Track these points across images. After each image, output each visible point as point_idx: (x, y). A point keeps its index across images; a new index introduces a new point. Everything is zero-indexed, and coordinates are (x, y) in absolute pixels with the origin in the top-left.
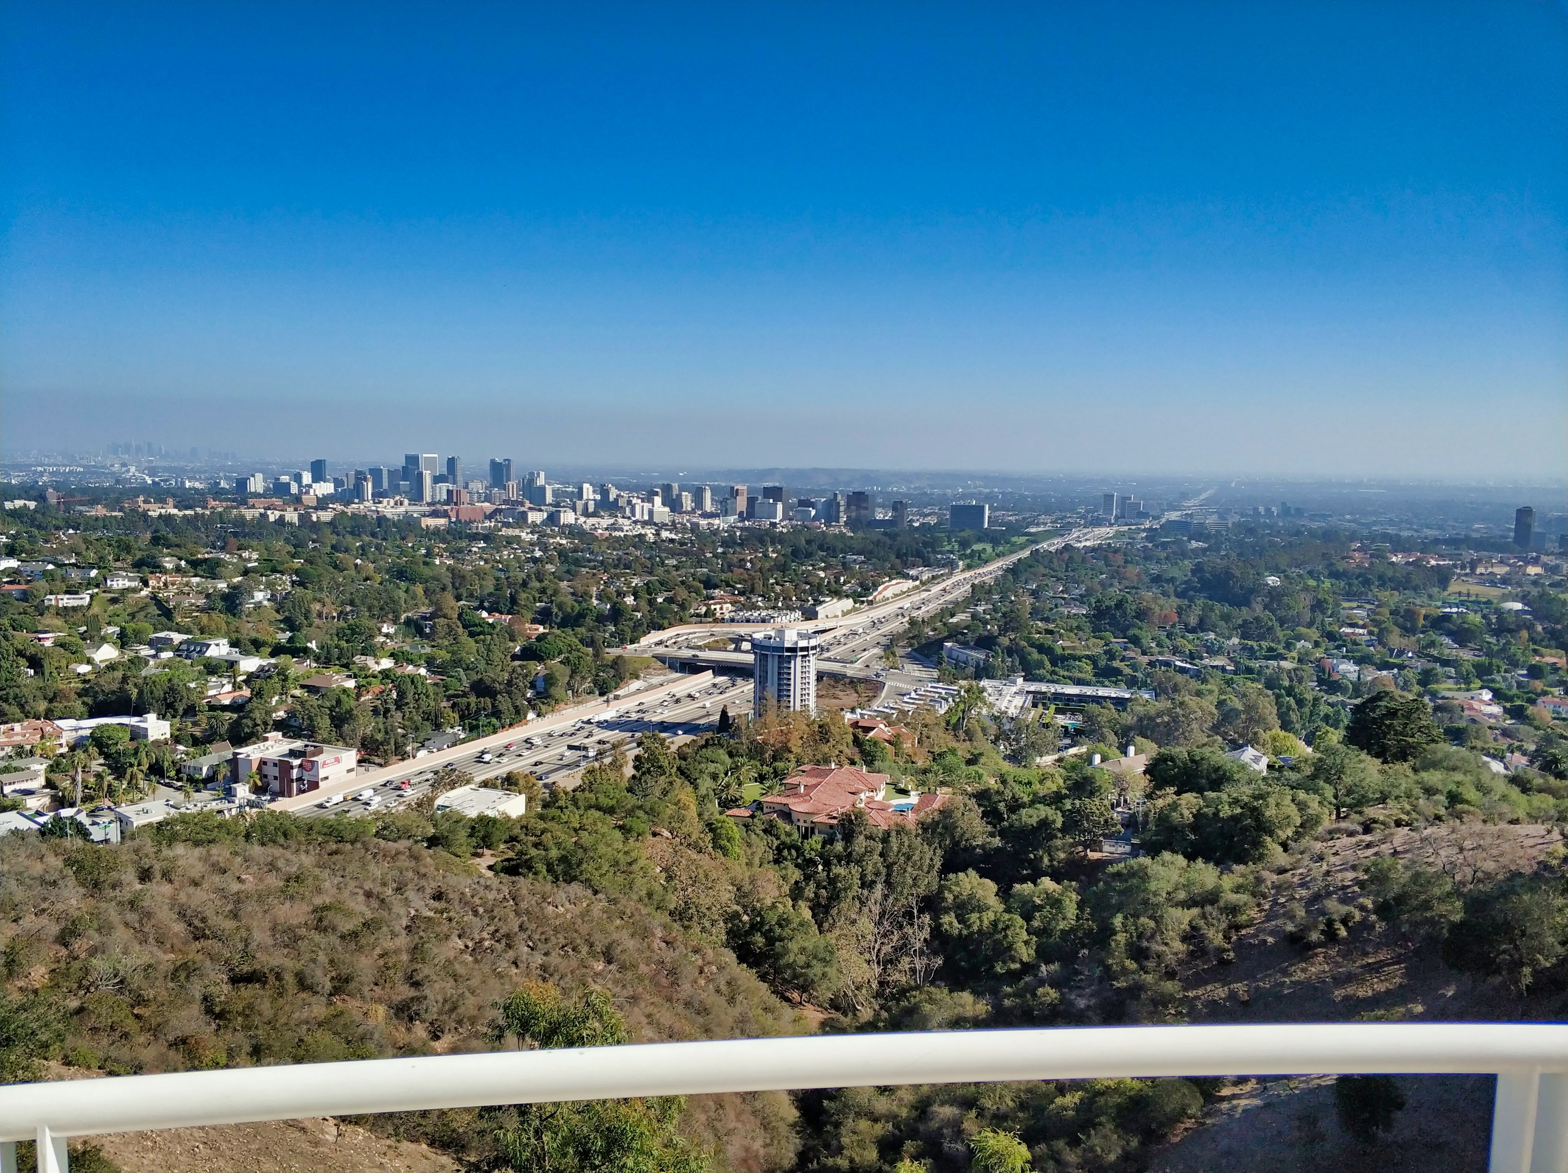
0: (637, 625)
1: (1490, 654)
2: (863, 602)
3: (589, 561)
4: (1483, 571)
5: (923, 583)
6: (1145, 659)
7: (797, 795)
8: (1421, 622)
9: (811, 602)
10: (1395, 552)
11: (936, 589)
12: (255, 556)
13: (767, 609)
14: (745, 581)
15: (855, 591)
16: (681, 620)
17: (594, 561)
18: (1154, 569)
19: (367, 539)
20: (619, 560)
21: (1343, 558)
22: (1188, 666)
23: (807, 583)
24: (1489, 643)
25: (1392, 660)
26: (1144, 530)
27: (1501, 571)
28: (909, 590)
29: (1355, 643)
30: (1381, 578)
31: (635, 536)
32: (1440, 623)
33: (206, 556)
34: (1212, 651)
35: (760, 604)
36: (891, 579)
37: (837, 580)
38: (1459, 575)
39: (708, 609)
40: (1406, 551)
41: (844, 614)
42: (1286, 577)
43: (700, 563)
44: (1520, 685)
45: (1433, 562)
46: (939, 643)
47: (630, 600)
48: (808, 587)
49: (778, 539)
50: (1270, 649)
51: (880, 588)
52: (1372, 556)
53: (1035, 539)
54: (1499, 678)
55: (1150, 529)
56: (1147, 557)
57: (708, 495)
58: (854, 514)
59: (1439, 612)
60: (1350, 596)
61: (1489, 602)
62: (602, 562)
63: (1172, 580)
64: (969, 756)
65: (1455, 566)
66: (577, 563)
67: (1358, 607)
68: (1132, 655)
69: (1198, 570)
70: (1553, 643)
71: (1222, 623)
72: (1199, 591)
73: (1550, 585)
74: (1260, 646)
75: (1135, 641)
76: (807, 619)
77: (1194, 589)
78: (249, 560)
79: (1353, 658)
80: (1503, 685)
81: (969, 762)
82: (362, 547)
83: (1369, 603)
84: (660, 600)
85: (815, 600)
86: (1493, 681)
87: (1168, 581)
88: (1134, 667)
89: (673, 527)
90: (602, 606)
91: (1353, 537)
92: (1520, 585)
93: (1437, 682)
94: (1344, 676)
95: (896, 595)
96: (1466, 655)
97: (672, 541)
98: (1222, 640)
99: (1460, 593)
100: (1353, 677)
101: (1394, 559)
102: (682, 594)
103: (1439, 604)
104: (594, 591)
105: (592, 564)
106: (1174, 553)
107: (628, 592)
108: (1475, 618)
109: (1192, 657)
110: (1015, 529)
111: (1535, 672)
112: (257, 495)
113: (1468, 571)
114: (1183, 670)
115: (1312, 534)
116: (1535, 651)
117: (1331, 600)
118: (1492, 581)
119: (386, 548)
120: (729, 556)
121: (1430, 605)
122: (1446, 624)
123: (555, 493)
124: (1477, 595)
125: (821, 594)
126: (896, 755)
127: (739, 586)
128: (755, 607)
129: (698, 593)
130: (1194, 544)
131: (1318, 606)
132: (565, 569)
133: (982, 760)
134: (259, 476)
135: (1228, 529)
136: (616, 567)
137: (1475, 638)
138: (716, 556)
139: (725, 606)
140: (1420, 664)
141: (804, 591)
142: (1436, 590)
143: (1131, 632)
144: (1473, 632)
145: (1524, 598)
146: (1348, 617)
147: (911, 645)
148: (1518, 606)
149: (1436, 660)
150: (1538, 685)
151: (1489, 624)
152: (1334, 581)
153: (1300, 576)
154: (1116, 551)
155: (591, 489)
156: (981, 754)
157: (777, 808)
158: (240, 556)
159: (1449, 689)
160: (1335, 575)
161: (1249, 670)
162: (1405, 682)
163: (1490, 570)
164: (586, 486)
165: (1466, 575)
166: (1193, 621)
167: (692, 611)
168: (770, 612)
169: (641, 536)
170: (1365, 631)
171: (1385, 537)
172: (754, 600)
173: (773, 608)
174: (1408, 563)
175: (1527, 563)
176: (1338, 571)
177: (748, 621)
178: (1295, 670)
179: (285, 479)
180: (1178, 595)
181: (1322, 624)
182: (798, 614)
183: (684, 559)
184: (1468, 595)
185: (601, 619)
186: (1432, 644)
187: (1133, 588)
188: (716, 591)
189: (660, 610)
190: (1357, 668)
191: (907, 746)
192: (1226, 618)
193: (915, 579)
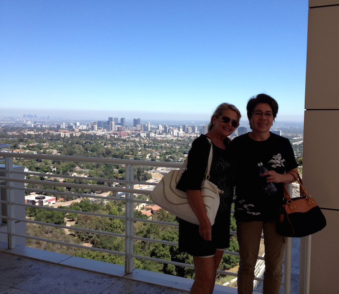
57: (196, 128)
112: (63, 129)
123: (151, 128)
134: (64, 124)
155: (162, 127)
164: (160, 126)
179: (71, 124)
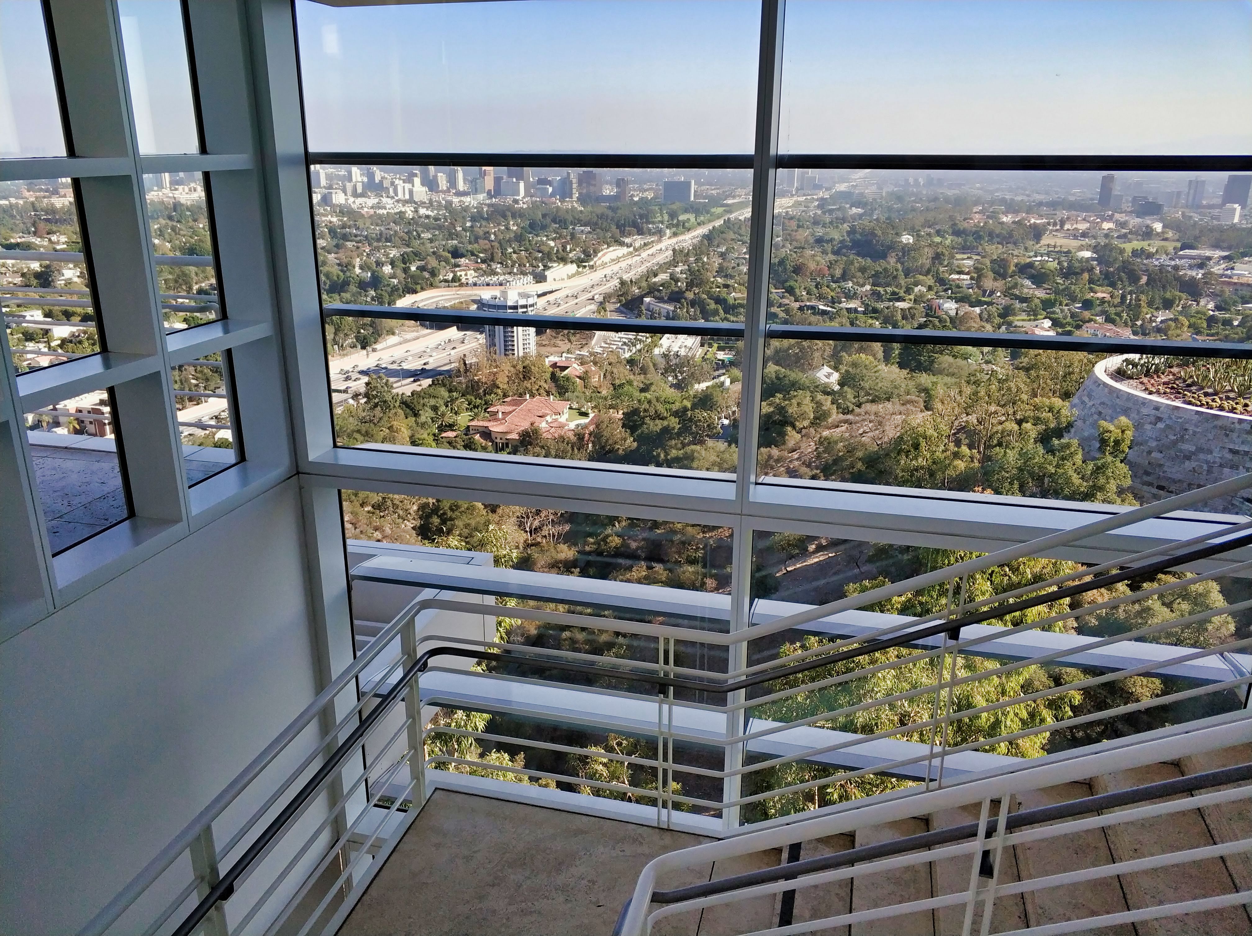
0: (395, 289)
1: (1057, 292)
2: (585, 267)
3: (356, 236)
4: (1070, 227)
5: (636, 250)
6: (797, 305)
7: (497, 420)
8: (1013, 268)
9: (542, 267)
10: (1006, 213)
11: (644, 255)
12: (63, 239)
13: (504, 274)
14: (485, 250)
15: (579, 258)
16: (431, 285)
17: (360, 236)
18: (820, 231)
19: (163, 222)
20: (381, 234)
21: (964, 220)
22: (829, 309)
23: (539, 251)
24: (1057, 283)
25: (983, 299)
26: (817, 200)
27: (1083, 226)
28: (624, 256)
29: (958, 287)
30: (991, 235)
31: (396, 214)
32: (1025, 269)
33: (19, 240)
34: (850, 296)
35: (498, 270)
36: (609, 246)
37: (564, 249)
38: (1052, 231)
39: (455, 276)
40: (1016, 212)
41: (570, 277)
42: (918, 235)
43: (451, 236)
44: (1073, 315)
45: (1033, 221)
46: (640, 299)
47: (387, 269)
48: (540, 255)
49: (517, 214)
50: (894, 293)
51: (600, 255)
52: (988, 217)
53: (730, 209)
54: (1058, 310)
55: (822, 199)
56: (816, 223)
57: (460, 177)
58: (585, 191)
59: (1028, 260)
60: (964, 249)
61: (1069, 252)
62: (366, 237)
63: (831, 240)
64: (642, 386)
65: (1049, 224)
66: (345, 237)
67: (968, 258)
68: (786, 301)
69: (852, 232)
70: (1106, 282)
71: (859, 274)
72: (851, 248)
73: (1118, 237)
74: (885, 291)
75: (791, 291)
76: (537, 282)
77: (846, 247)
78: (58, 243)
79: (955, 298)
80: (1060, 316)
81: (642, 390)
82: (160, 229)
83: (978, 254)
84: (413, 268)
85: (545, 266)
86: (1054, 313)
87: (828, 242)
88: (787, 311)
89: (430, 205)
90: (364, 275)
91: (976, 203)
92: (1094, 237)
93: (1014, 315)
94: (947, 313)
95: (613, 260)
96: (1040, 294)
97: (428, 217)
98: (856, 287)
99: (1048, 245)
100: (953, 313)
101: (1005, 219)
102: (433, 262)
103: (1032, 254)
104: (357, 262)
105: (359, 238)
106: (837, 218)
107: (386, 262)
108: (1053, 265)
109: (833, 302)
110: (716, 201)
111: (1087, 304)
113: (1058, 227)
114: (824, 313)
115: (947, 200)
116: (1092, 290)
117: (947, 253)
118: (1075, 235)
119: (180, 229)
120: (475, 229)
121: (1024, 255)
122: (1029, 270)
123: (328, 177)
124: (1061, 247)
125: (551, 260)
126: (585, 387)
127: (481, 255)
128: (494, 273)
129: (447, 261)
130: (854, 210)
131: (938, 257)
132: (334, 243)
133: (653, 388)
135: (882, 198)
136: (379, 240)
137: (1049, 280)
138: (464, 230)
139: (469, 273)
140: (1005, 301)
141: (536, 259)
142: (1031, 243)
143: (788, 284)
144: (1048, 276)
145: (1095, 249)
146: (958, 266)
147: (620, 301)
148: (1087, 254)
149: (1017, 297)
150: (1087, 314)
151: (1061, 269)
152: (956, 238)
153: (929, 235)
154: (792, 218)
155: (359, 172)
156: (652, 384)
157: (481, 430)
158: (50, 240)
159: (1023, 320)
160: (957, 233)
161: (875, 311)
162: (989, 315)
163: (1075, 226)
164: (355, 170)
165: (1057, 230)
166: (838, 273)
167: (441, 277)
168: (507, 277)
169: (401, 213)
170: (968, 277)
171: (1003, 201)
172: (494, 267)
173: (510, 273)
174: (1014, 222)
175: (1104, 219)
176: (959, 230)
177: (488, 285)
178: (910, 309)
180: (835, 253)
181: (937, 273)
182: (530, 278)
183: (437, 233)
184: (1055, 247)
185: (363, 285)
186: (1015, 286)
187: (800, 248)
188: (463, 260)
189: (412, 277)
190: (956, 306)
191: (595, 380)
192: (863, 270)
193: (629, 246)
